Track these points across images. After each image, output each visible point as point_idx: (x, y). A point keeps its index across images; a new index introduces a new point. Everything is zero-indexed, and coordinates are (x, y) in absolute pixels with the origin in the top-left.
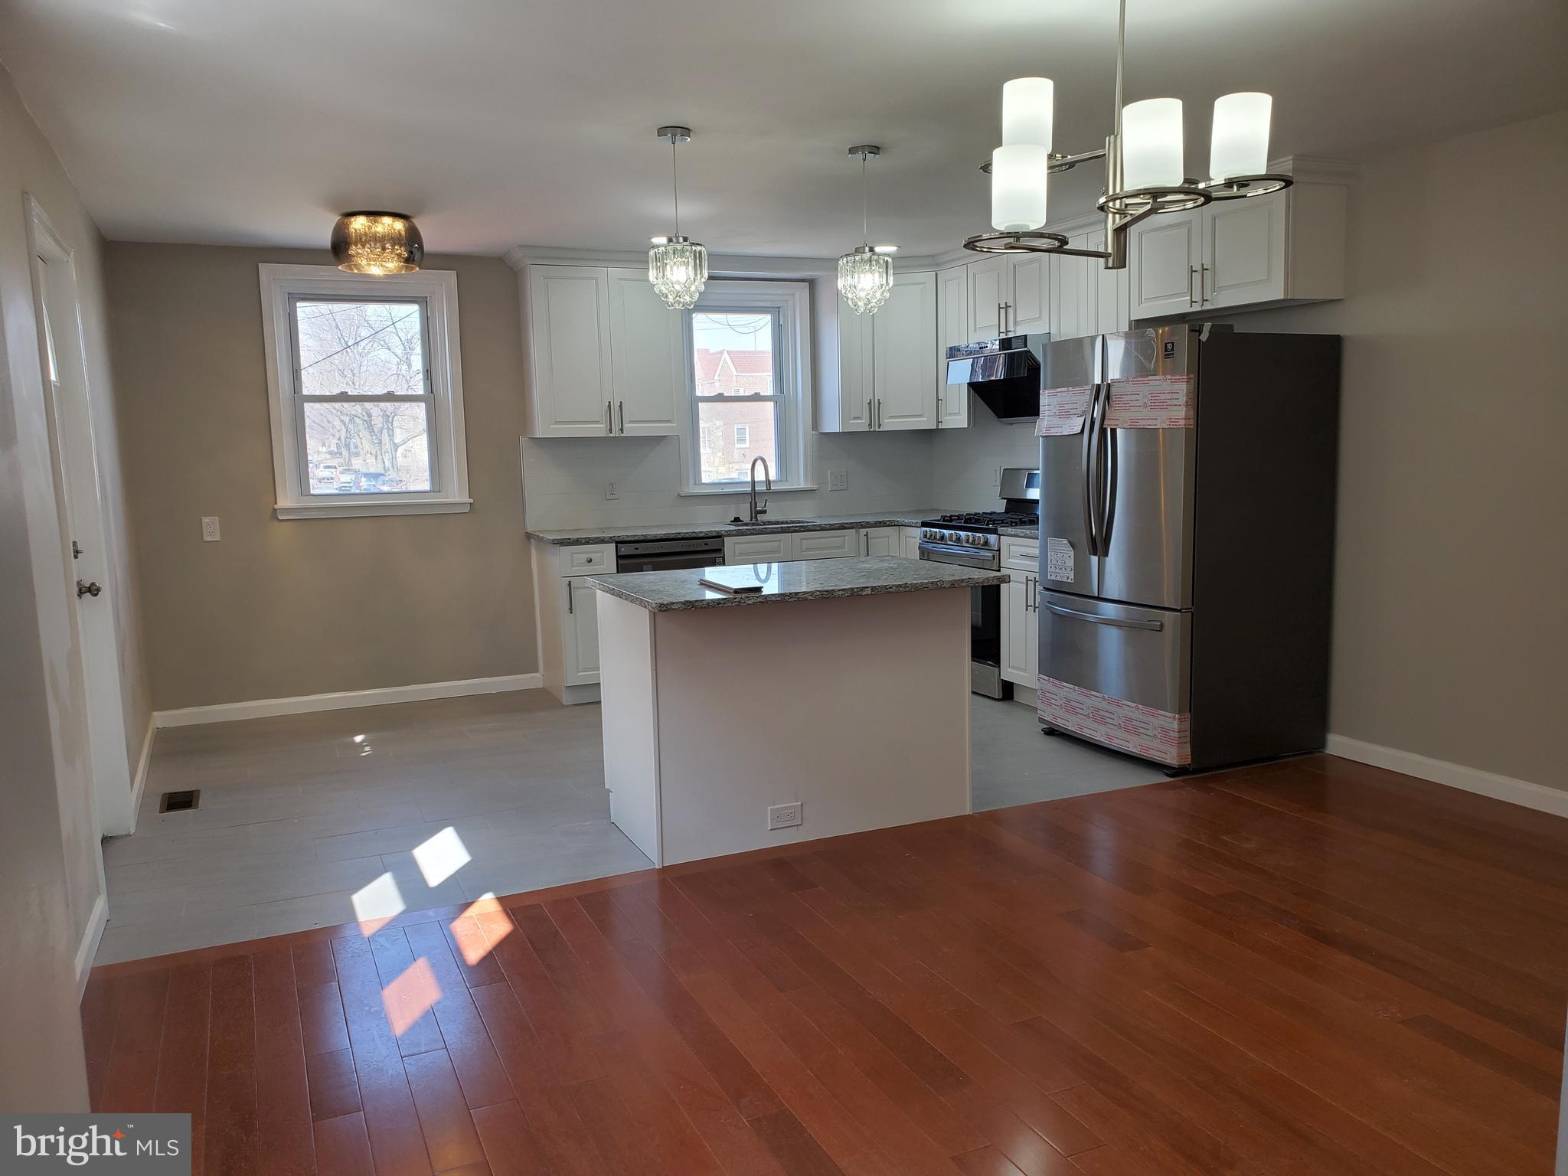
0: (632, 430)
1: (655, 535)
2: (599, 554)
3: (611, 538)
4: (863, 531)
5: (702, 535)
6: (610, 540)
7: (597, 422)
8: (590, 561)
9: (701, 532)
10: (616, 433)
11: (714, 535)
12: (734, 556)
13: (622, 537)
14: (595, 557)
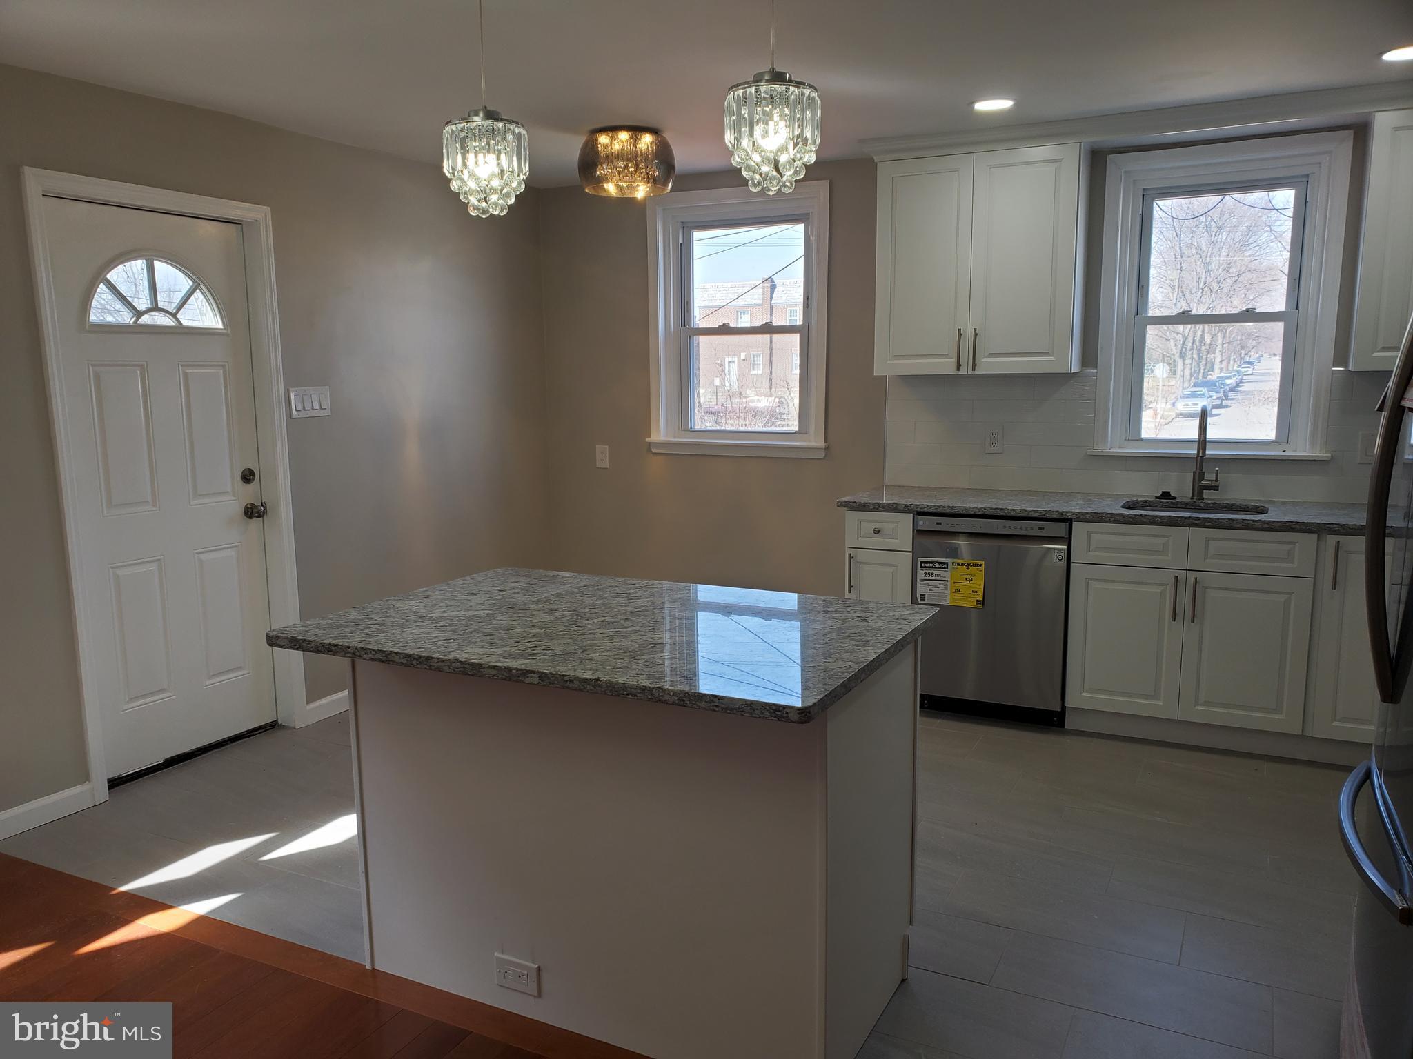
0: (989, 365)
1: (966, 509)
2: (892, 526)
3: (907, 506)
4: (1332, 541)
5: (1036, 515)
6: (906, 509)
7: (946, 356)
8: (877, 532)
9: (1036, 511)
10: (966, 370)
11: (1055, 516)
12: (1088, 550)
13: (920, 507)
14: (887, 528)
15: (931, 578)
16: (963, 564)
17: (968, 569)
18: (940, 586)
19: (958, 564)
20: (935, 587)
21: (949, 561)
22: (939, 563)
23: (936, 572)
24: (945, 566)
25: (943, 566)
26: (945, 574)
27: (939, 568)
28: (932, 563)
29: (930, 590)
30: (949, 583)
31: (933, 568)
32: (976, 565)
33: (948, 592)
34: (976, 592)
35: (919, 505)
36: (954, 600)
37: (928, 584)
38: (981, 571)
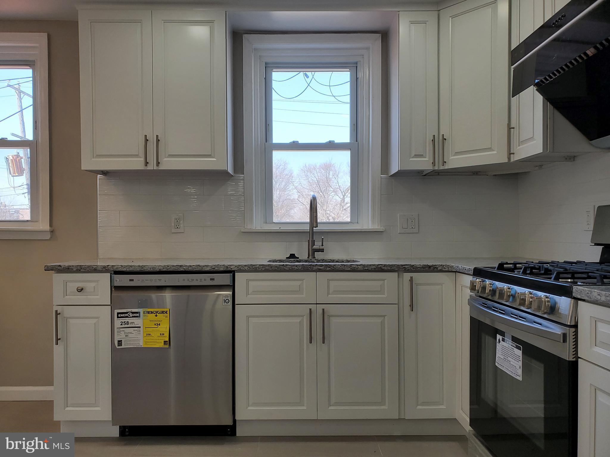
0: (169, 163)
1: (153, 267)
2: (93, 285)
3: (104, 267)
4: (407, 276)
5: (208, 269)
6: (104, 270)
7: (137, 156)
8: (80, 290)
9: (207, 266)
10: (152, 166)
11: (222, 269)
12: (247, 294)
13: (116, 267)
14: (89, 286)
15: (126, 326)
16: (152, 313)
17: (156, 316)
18: (133, 332)
19: (148, 312)
20: (131, 333)
21: (141, 310)
22: (133, 313)
23: (130, 320)
24: (138, 315)
25: (136, 315)
26: (137, 322)
27: (133, 317)
28: (127, 313)
29: (126, 336)
30: (141, 329)
31: (128, 317)
32: (163, 312)
33: (141, 337)
34: (164, 334)
35: (115, 266)
36: (146, 343)
37: (124, 331)
38: (166, 317)
